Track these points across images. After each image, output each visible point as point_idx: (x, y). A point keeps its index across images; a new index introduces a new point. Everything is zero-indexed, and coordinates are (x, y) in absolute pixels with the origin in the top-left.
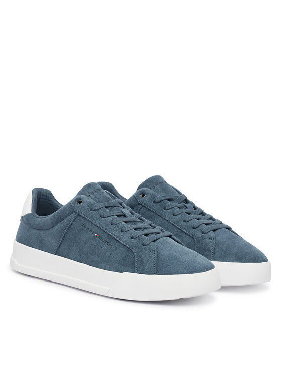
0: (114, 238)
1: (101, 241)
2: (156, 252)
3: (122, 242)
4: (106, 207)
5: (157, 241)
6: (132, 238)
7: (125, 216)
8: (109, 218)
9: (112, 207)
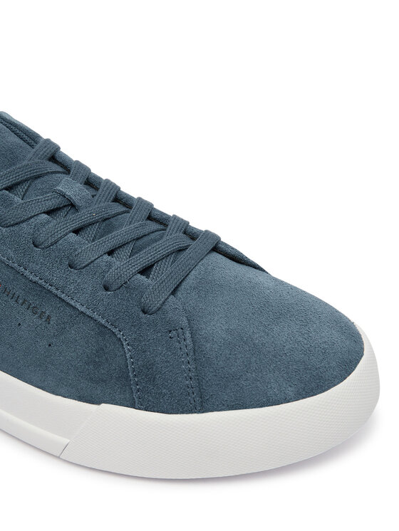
0: (50, 292)
1: (12, 302)
2: (188, 335)
3: (78, 306)
4: (9, 188)
5: (184, 284)
6: (106, 289)
7: (72, 206)
8: (24, 225)
9: (25, 186)
